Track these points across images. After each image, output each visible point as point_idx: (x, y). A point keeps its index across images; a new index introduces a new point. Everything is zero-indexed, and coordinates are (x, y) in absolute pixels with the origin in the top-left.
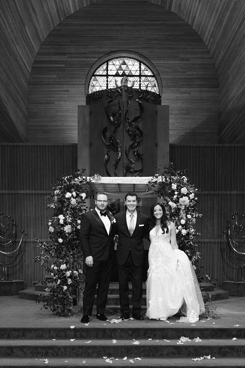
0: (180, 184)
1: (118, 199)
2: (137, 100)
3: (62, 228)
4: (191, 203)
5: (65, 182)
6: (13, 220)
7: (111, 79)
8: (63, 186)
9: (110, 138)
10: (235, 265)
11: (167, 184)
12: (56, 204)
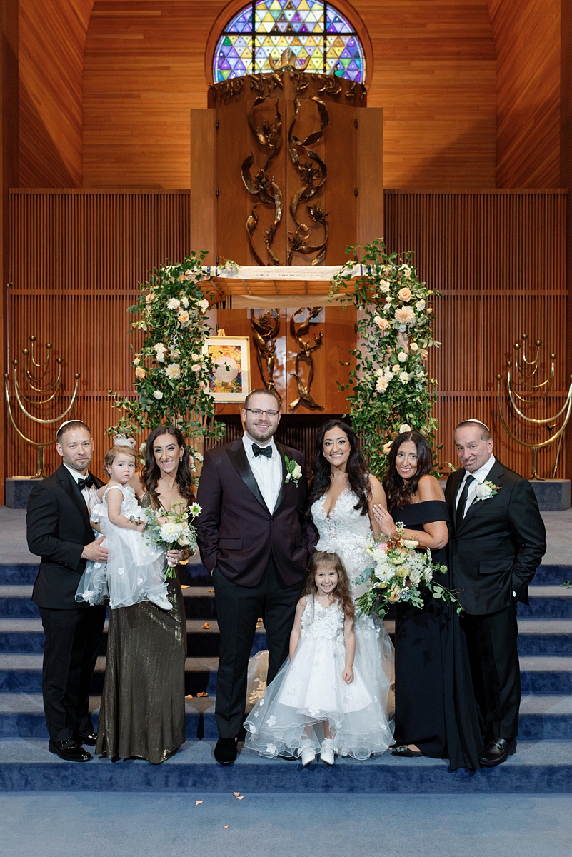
0: (398, 280)
1: (276, 309)
2: (315, 98)
3: (162, 370)
4: (419, 320)
5: (167, 278)
6: (56, 353)
7: (261, 41)
8: (162, 287)
9: (259, 179)
10: (520, 446)
11: (371, 282)
12: (149, 323)
